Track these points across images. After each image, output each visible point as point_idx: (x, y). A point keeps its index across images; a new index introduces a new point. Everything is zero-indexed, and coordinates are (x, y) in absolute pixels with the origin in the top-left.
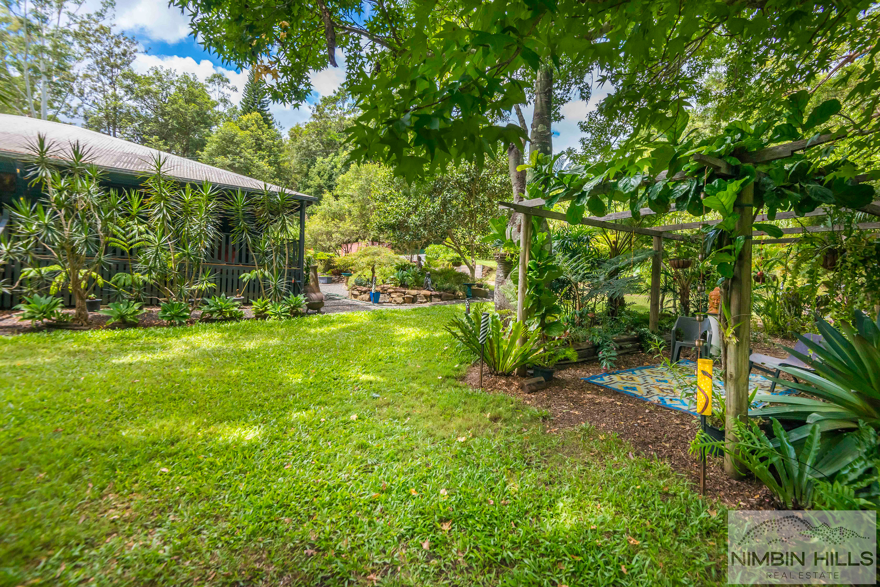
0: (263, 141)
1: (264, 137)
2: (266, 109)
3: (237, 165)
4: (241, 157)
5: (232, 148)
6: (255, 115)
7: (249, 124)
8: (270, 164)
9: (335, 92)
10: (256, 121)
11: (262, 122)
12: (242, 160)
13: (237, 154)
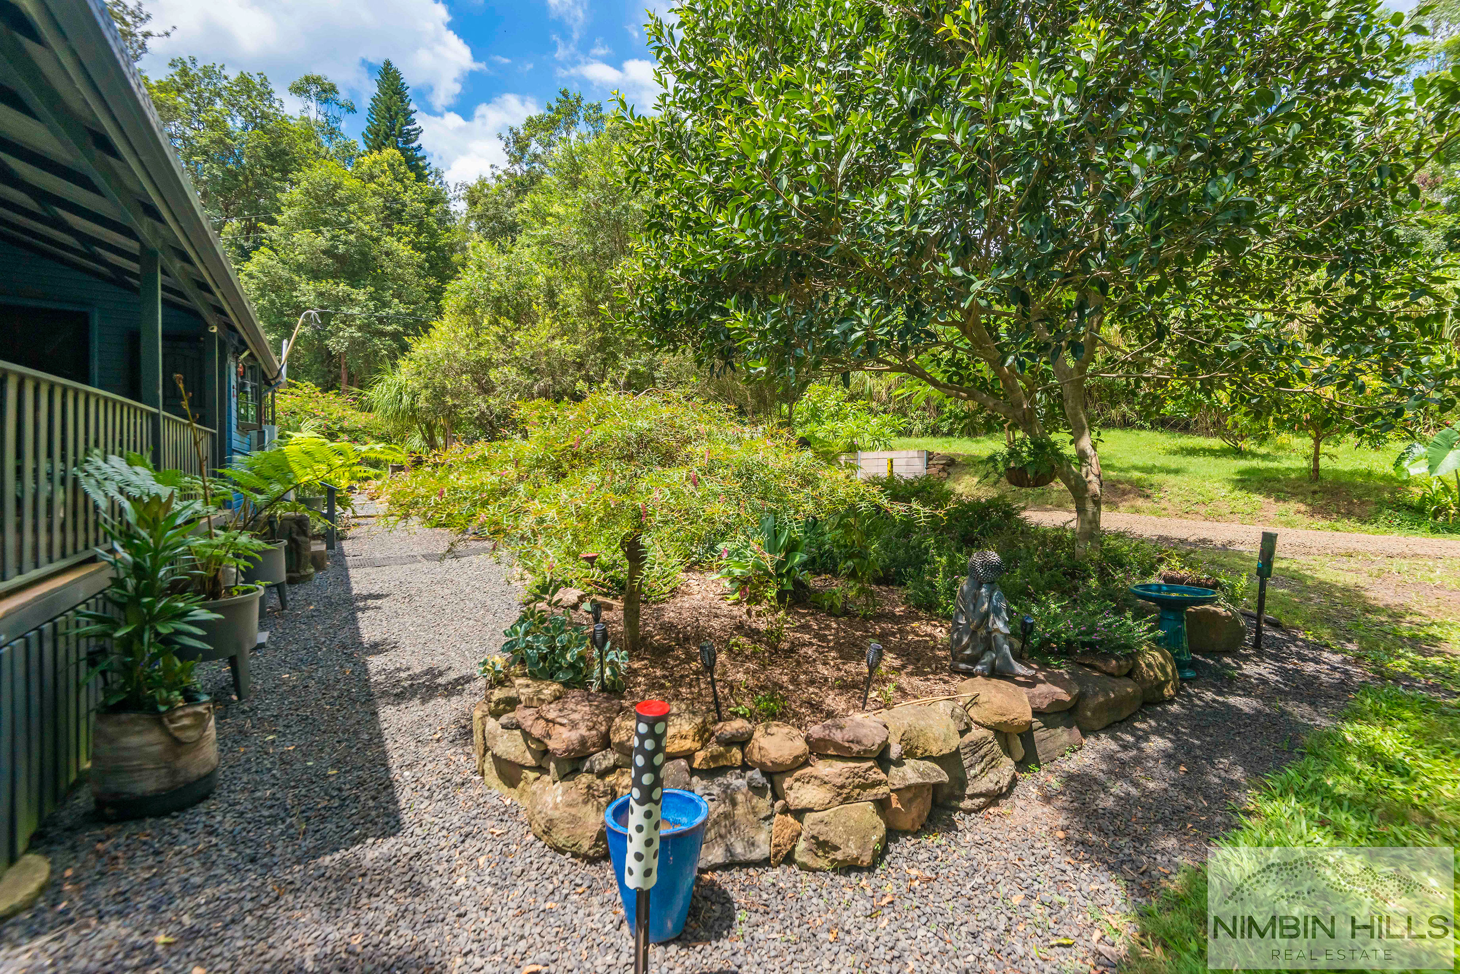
0: (404, 205)
1: (406, 198)
2: (415, 145)
3: (342, 249)
4: (351, 232)
5: (330, 213)
6: (390, 153)
7: (376, 171)
8: (416, 247)
9: (550, 109)
10: (391, 166)
11: (403, 169)
12: (352, 237)
13: (342, 226)
